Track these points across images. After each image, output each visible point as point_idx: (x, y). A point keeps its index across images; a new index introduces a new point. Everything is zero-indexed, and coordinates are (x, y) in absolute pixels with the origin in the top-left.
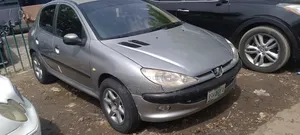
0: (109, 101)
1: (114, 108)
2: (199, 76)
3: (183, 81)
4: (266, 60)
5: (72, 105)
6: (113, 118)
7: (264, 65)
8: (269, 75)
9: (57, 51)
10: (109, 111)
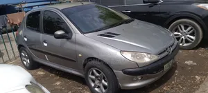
0: (94, 77)
1: (97, 82)
2: (159, 54)
3: (150, 58)
4: (187, 41)
5: (58, 83)
6: (96, 89)
7: (185, 45)
8: (190, 51)
9: (46, 45)
10: (93, 85)
